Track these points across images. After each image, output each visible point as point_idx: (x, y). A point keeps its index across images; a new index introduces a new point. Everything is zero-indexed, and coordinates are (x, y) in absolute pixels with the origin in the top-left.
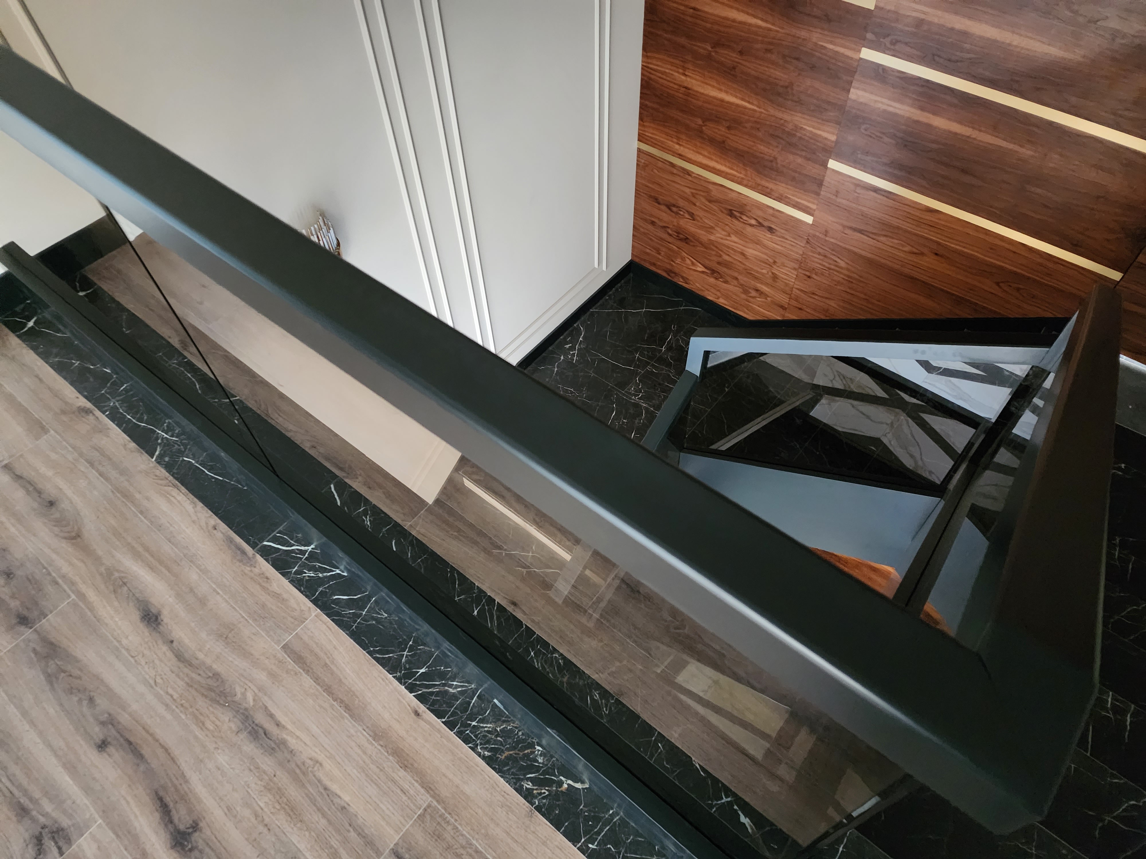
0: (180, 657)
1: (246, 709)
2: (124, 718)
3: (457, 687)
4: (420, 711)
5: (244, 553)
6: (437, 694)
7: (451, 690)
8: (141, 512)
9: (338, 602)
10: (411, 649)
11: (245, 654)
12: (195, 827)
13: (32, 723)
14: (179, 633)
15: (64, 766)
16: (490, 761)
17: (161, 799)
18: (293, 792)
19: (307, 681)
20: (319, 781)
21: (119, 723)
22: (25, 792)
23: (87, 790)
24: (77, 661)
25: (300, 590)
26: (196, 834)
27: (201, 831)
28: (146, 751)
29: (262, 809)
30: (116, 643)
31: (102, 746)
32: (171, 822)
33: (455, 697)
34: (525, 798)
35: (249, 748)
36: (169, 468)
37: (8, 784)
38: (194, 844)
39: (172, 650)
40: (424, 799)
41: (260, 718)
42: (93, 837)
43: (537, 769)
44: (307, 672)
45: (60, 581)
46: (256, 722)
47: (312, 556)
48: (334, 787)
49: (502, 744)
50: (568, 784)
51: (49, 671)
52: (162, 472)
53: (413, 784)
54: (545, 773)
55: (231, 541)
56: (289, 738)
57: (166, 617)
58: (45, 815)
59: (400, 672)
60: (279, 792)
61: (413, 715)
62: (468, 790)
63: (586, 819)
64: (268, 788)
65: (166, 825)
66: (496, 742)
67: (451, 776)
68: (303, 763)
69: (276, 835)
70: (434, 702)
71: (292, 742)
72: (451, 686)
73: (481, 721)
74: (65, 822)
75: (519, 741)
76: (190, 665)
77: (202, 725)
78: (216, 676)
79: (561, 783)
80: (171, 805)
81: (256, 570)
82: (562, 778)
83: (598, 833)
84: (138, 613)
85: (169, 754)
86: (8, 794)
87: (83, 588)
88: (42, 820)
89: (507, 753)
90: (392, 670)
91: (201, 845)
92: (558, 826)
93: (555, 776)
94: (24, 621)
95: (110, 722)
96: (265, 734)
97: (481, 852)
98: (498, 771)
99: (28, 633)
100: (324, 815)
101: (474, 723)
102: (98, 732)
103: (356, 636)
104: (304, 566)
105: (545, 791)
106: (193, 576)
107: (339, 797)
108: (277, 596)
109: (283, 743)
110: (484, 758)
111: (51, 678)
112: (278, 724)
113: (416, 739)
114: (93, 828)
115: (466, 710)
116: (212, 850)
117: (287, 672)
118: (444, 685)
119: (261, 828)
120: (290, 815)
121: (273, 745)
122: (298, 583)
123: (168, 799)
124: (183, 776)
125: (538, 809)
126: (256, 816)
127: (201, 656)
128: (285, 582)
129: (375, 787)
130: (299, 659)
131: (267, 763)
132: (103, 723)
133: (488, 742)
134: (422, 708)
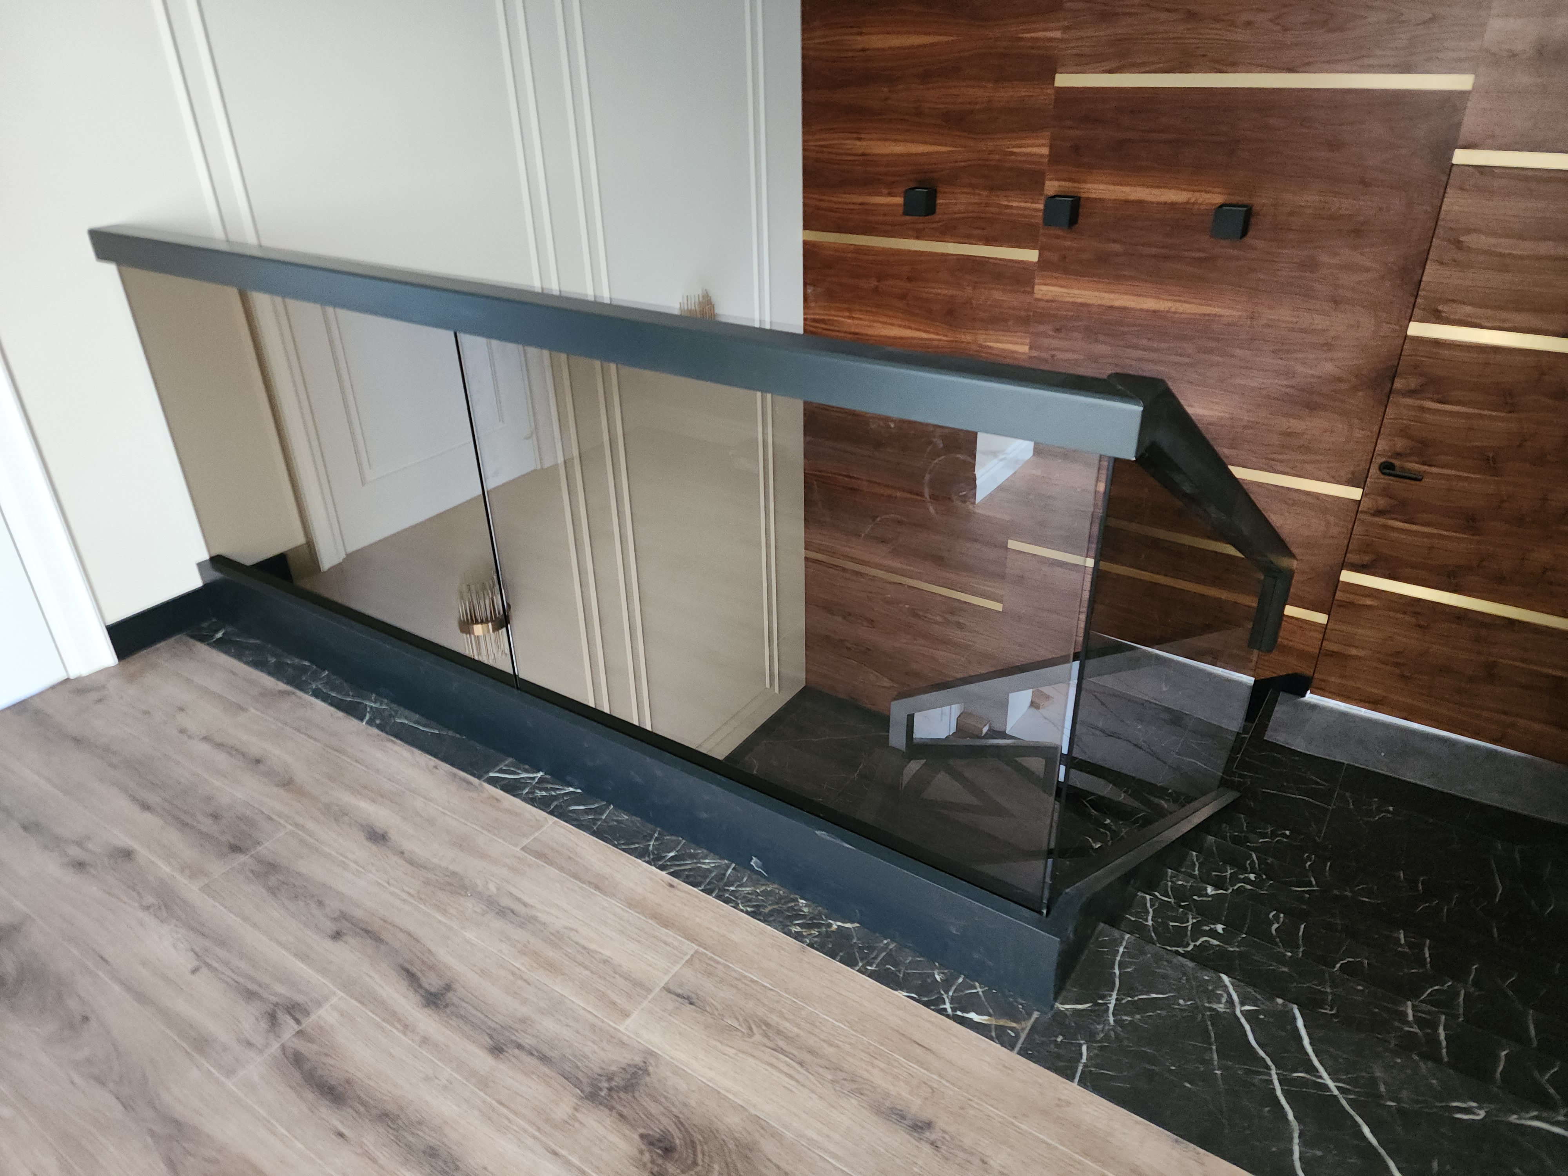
0: (411, 862)
1: (490, 896)
2: (358, 913)
3: (709, 863)
4: (675, 884)
5: (469, 783)
6: (690, 870)
7: (704, 866)
8: (356, 761)
9: (574, 811)
10: (657, 839)
11: (483, 856)
12: (448, 988)
13: (255, 925)
14: (408, 845)
15: (296, 955)
16: (753, 914)
17: (407, 971)
18: (550, 953)
19: (553, 871)
20: (577, 943)
21: (353, 917)
22: (253, 980)
23: (323, 971)
24: (299, 874)
25: (535, 806)
26: (450, 995)
27: (455, 991)
28: (384, 935)
29: (519, 969)
30: (341, 858)
31: (337, 936)
32: (420, 986)
33: (709, 871)
34: (795, 938)
35: (498, 924)
36: (380, 727)
37: (232, 975)
38: (448, 1001)
39: (405, 860)
40: (691, 948)
41: (505, 902)
42: (334, 1007)
43: (804, 917)
44: (551, 864)
45: (275, 817)
46: (503, 905)
47: (541, 780)
48: (593, 946)
49: (764, 901)
50: (838, 926)
51: (271, 885)
52: (376, 731)
53: (676, 938)
54: (811, 919)
55: (455, 775)
56: (539, 914)
57: (393, 835)
58: (276, 995)
59: (649, 857)
60: (536, 955)
61: (668, 887)
62: (734, 937)
63: (861, 949)
64: (523, 953)
65: (416, 991)
66: (758, 900)
67: (715, 929)
68: (558, 932)
69: (536, 987)
70: (687, 876)
71: (543, 917)
72: (704, 863)
73: (741, 886)
74: (300, 998)
75: (781, 898)
76: (425, 868)
77: (444, 912)
78: (454, 874)
79: (830, 925)
80: (419, 974)
81: (485, 795)
82: (831, 921)
83: (875, 958)
84: (363, 834)
85: (412, 936)
86: (232, 982)
87: (300, 820)
88: (273, 999)
89: (770, 908)
90: (640, 856)
91: (455, 1000)
92: (832, 955)
93: (823, 920)
94: (236, 849)
95: (344, 916)
96: (513, 913)
97: (756, 981)
98: (764, 921)
99: (242, 858)
100: (586, 968)
101: (732, 888)
102: (330, 926)
103: (598, 834)
104: (535, 787)
105: (815, 932)
106: (419, 803)
107: (600, 953)
108: (510, 812)
109: (535, 918)
110: (747, 913)
111: (273, 891)
112: (525, 905)
113: (674, 905)
114: (334, 1000)
115: (722, 879)
116: (467, 1003)
117: (529, 866)
118: (696, 863)
119: (520, 982)
120: (548, 970)
121: (523, 920)
122: (532, 801)
123: (414, 970)
124: (429, 951)
125: (811, 945)
126: (513, 974)
127: (435, 861)
128: (517, 801)
129: (636, 943)
130: (540, 855)
131: (519, 935)
132: (335, 919)
133: (750, 901)
134: (676, 881)
